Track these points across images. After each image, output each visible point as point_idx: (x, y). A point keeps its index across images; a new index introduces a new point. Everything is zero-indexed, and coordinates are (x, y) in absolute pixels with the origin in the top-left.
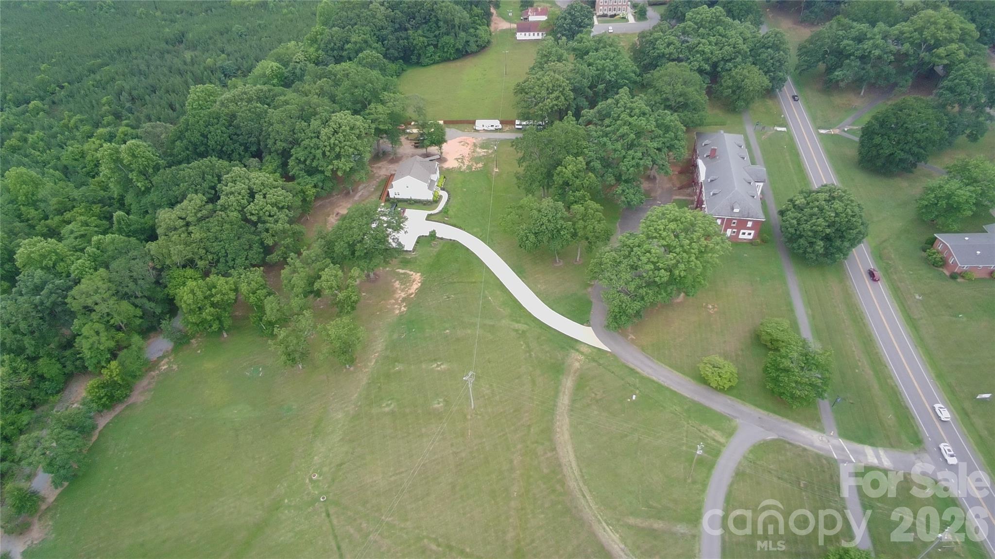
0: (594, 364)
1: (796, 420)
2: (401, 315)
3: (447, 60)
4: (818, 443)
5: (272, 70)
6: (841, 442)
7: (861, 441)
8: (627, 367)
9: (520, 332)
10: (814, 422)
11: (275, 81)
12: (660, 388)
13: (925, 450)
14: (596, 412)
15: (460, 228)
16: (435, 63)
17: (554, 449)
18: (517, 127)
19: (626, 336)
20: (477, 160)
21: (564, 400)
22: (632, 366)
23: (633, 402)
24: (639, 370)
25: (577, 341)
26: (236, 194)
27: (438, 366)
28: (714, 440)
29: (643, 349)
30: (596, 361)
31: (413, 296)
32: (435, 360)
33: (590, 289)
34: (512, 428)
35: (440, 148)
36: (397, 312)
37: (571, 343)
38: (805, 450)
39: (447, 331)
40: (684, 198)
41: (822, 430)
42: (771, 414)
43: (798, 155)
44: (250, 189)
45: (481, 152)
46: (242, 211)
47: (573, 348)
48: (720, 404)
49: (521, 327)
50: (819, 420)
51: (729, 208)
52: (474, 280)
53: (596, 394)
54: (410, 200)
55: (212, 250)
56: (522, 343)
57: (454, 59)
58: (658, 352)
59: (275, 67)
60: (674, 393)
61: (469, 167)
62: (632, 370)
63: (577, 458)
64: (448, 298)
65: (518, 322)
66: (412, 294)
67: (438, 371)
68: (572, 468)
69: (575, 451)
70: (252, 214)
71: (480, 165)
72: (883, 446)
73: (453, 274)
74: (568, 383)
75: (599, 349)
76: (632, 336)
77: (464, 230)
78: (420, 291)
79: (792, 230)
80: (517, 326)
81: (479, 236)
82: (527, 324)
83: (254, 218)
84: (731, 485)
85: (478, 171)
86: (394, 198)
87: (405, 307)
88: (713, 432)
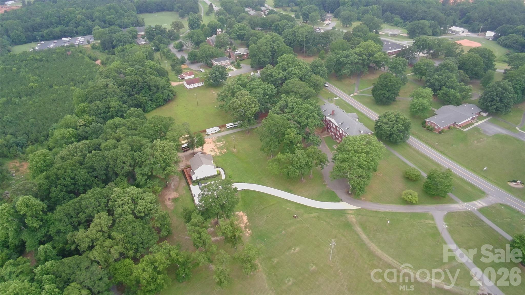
0: (360, 216)
1: (445, 203)
2: (251, 235)
3: (160, 106)
4: (461, 208)
5: (70, 133)
6: (465, 204)
7: (471, 201)
8: (374, 211)
9: (317, 217)
10: (452, 201)
11: (73, 139)
12: (394, 214)
13: (488, 195)
14: (381, 235)
15: (242, 182)
16: (154, 109)
17: (381, 259)
18: (228, 127)
19: (361, 199)
20: (222, 148)
21: (364, 237)
22: (375, 210)
23: (389, 224)
24: (378, 210)
25: (344, 210)
26: (126, 204)
27: (294, 250)
28: (430, 224)
29: (372, 201)
30: (360, 215)
31: (248, 224)
32: (290, 248)
33: (327, 186)
34: (355, 260)
35: (202, 147)
36: (248, 235)
37: (342, 212)
38: (459, 212)
39: (283, 232)
40: (327, 136)
41: (457, 203)
42: (437, 205)
43: (352, 106)
44: (132, 199)
45: (220, 144)
46: (133, 214)
47: (346, 214)
48: (419, 209)
49: (316, 214)
50: (453, 199)
51: (359, 132)
52: (272, 204)
53: (373, 228)
54: (206, 178)
55: (134, 242)
56: (322, 221)
57: (164, 104)
58: (378, 200)
59: (71, 131)
60: (400, 213)
61: (220, 153)
62: (376, 211)
63: (393, 258)
64: (268, 217)
65: (312, 213)
66: (247, 223)
67: (297, 252)
68: (395, 263)
69: (389, 256)
70: (140, 212)
71: (225, 150)
72: (478, 199)
73: (259, 205)
74: (358, 229)
75: (356, 209)
76: (363, 198)
77: (245, 183)
78: (250, 219)
79: (389, 133)
80: (312, 215)
81: (254, 182)
82: (317, 212)
83: (143, 215)
84: (452, 237)
85: (226, 153)
86: (197, 180)
87: (249, 230)
88: (427, 221)
